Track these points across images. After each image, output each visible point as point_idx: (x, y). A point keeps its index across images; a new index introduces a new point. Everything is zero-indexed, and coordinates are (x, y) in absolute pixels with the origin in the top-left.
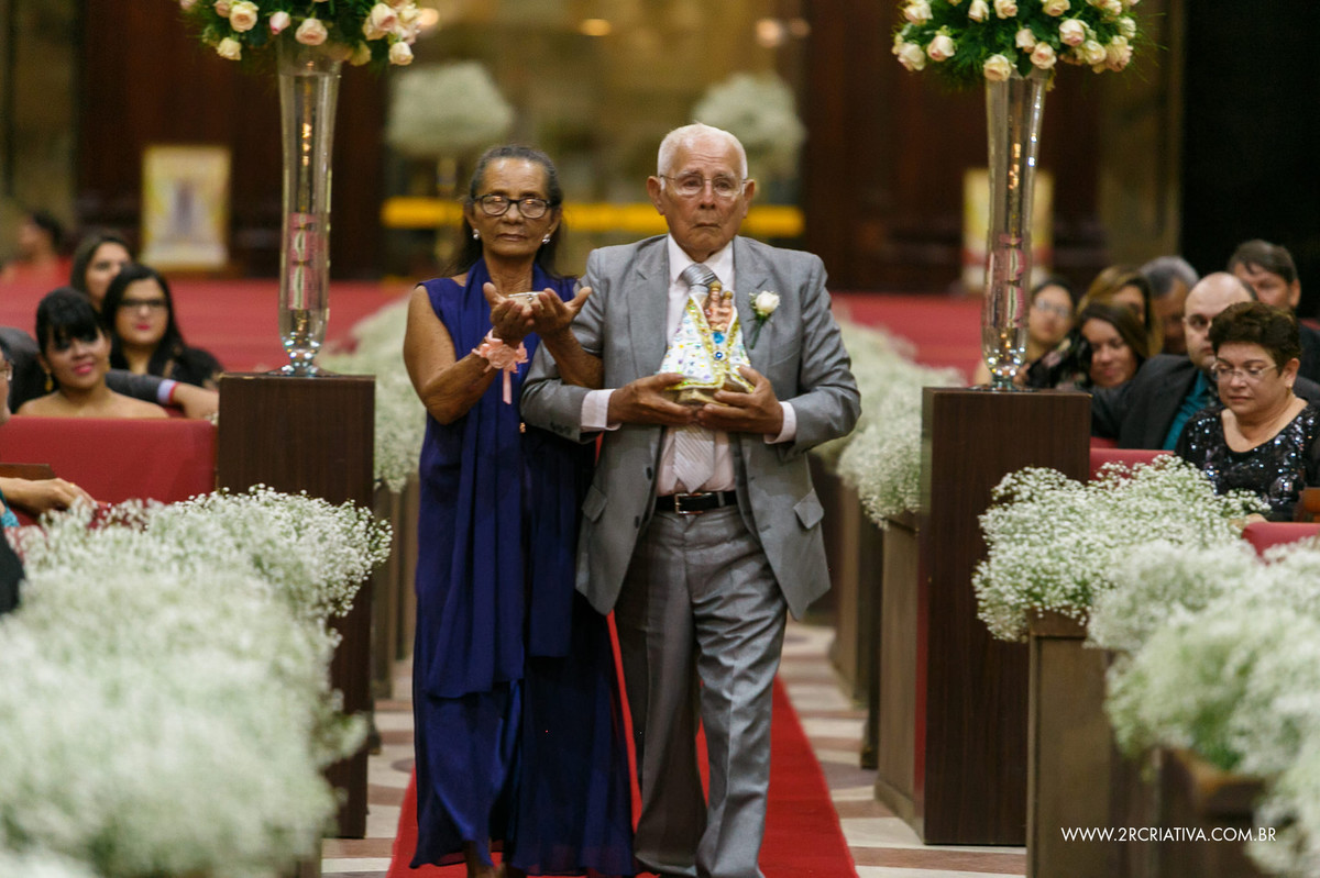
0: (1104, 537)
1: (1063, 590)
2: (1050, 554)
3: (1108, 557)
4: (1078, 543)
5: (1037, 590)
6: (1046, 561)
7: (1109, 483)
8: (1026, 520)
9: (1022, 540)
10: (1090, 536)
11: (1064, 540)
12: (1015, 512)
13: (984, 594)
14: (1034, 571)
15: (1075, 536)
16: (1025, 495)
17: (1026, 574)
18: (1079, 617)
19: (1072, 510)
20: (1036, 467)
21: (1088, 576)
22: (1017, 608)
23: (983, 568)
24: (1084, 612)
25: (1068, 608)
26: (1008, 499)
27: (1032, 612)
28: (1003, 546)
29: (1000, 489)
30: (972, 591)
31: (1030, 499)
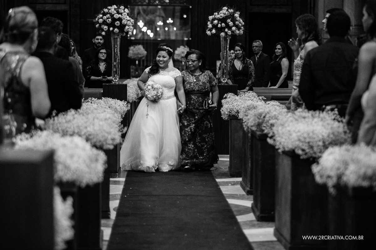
0: (241, 103)
1: (235, 111)
2: (232, 106)
3: (241, 106)
4: (237, 104)
5: (231, 111)
6: (232, 107)
7: (241, 95)
8: (229, 101)
9: (228, 104)
10: (239, 103)
11: (234, 104)
12: (227, 100)
13: (222, 112)
14: (230, 109)
15: (236, 103)
16: (228, 97)
17: (229, 109)
18: (237, 115)
19: (236, 99)
20: (230, 93)
21: (238, 109)
22: (227, 114)
23: (222, 108)
24: (238, 115)
25: (235, 114)
26: (226, 98)
27: (230, 115)
28: (225, 105)
29: (224, 96)
30: (220, 112)
31: (229, 98)
